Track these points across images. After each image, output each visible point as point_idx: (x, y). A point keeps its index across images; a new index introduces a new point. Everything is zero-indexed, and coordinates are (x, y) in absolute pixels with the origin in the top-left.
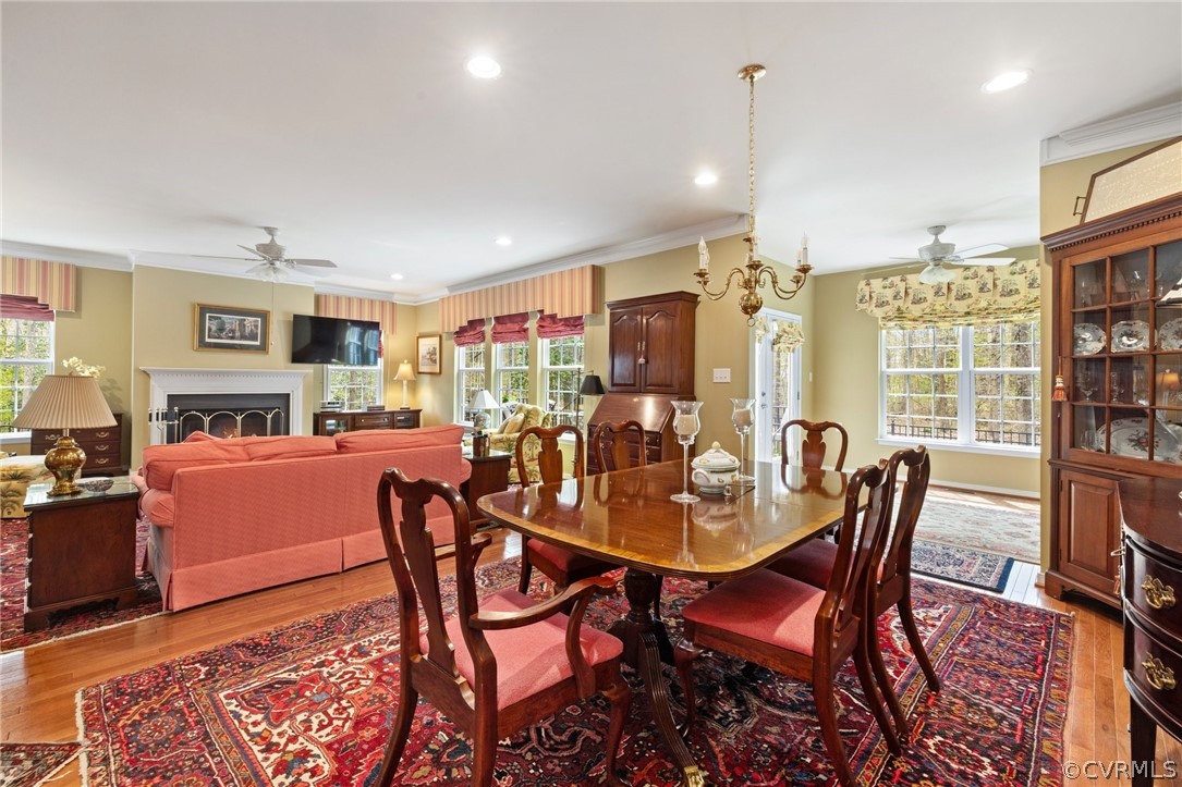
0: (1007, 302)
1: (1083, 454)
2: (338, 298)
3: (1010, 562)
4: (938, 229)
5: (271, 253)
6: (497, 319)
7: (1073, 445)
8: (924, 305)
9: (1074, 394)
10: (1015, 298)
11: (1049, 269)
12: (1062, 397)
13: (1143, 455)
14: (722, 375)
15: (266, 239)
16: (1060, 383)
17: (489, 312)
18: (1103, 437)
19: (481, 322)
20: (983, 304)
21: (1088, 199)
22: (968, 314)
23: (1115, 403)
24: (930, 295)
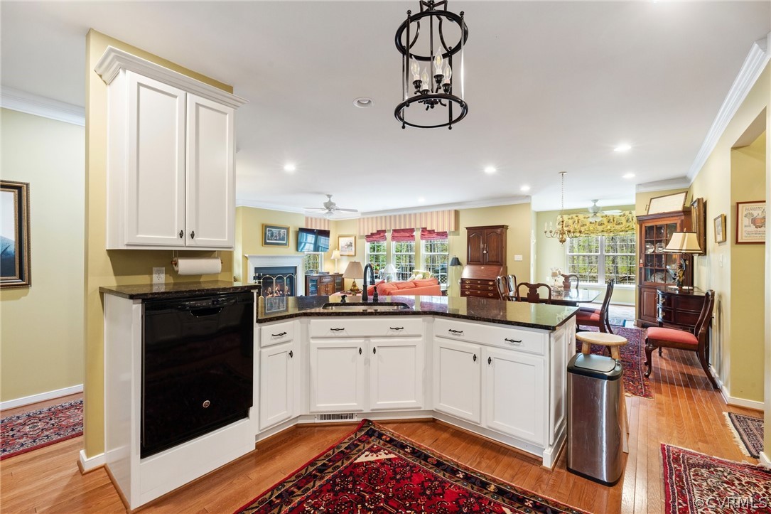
0: (618, 227)
1: (647, 283)
2: (312, 219)
3: (625, 321)
4: (596, 201)
5: (329, 206)
6: (395, 231)
7: (645, 280)
8: (585, 227)
9: (646, 265)
10: (621, 226)
11: (638, 226)
12: (642, 266)
13: (663, 282)
14: (519, 258)
15: (327, 200)
16: (641, 262)
17: (389, 227)
18: (653, 278)
19: (384, 231)
20: (609, 228)
21: (649, 205)
22: (603, 231)
23: (656, 267)
24: (588, 224)
